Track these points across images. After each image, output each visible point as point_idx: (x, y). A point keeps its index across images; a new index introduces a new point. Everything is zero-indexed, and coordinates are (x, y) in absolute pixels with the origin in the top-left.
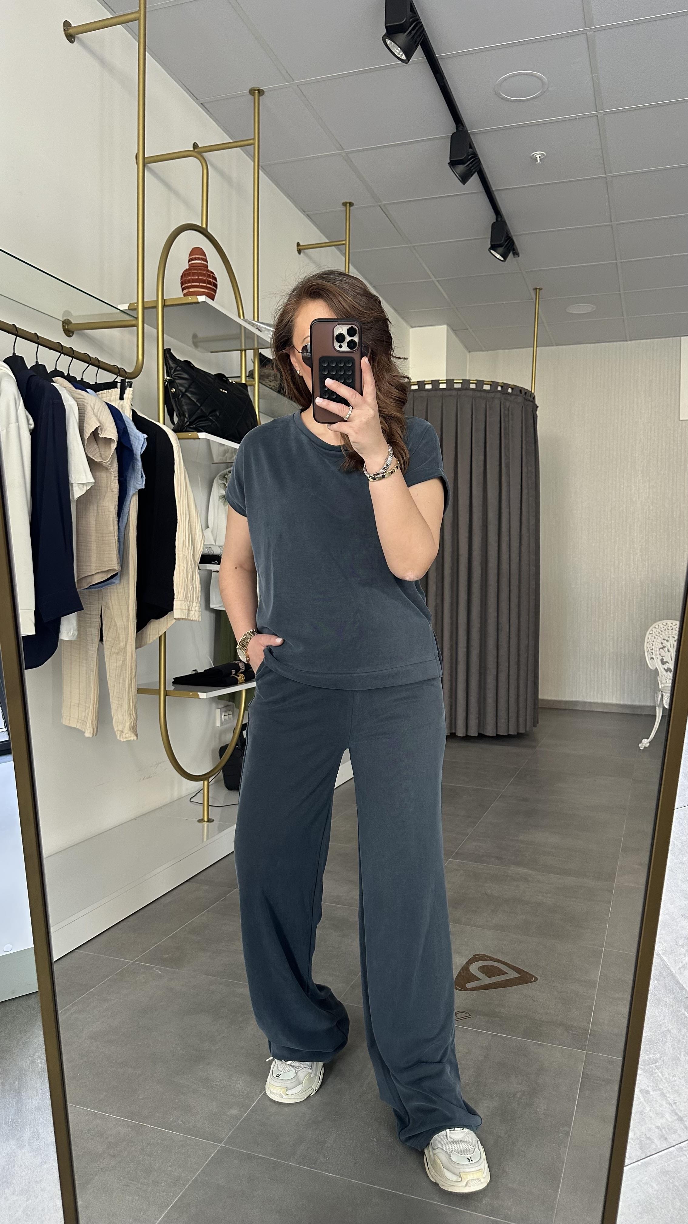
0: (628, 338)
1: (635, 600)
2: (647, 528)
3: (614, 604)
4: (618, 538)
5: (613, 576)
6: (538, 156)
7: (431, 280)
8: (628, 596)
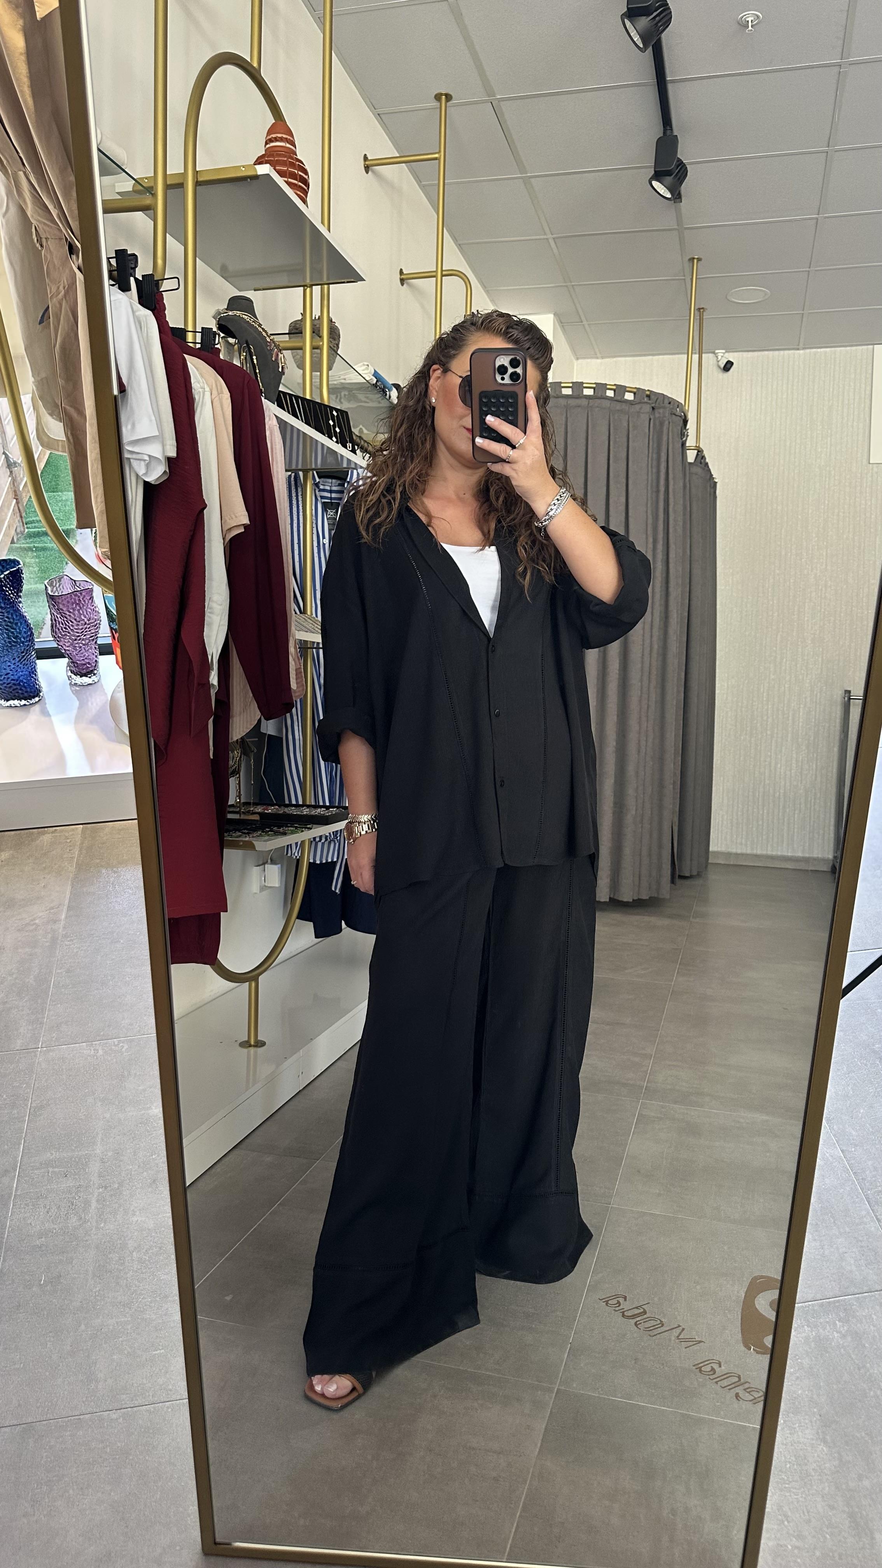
0: (801, 345)
6: (750, 19)
7: (545, 237)
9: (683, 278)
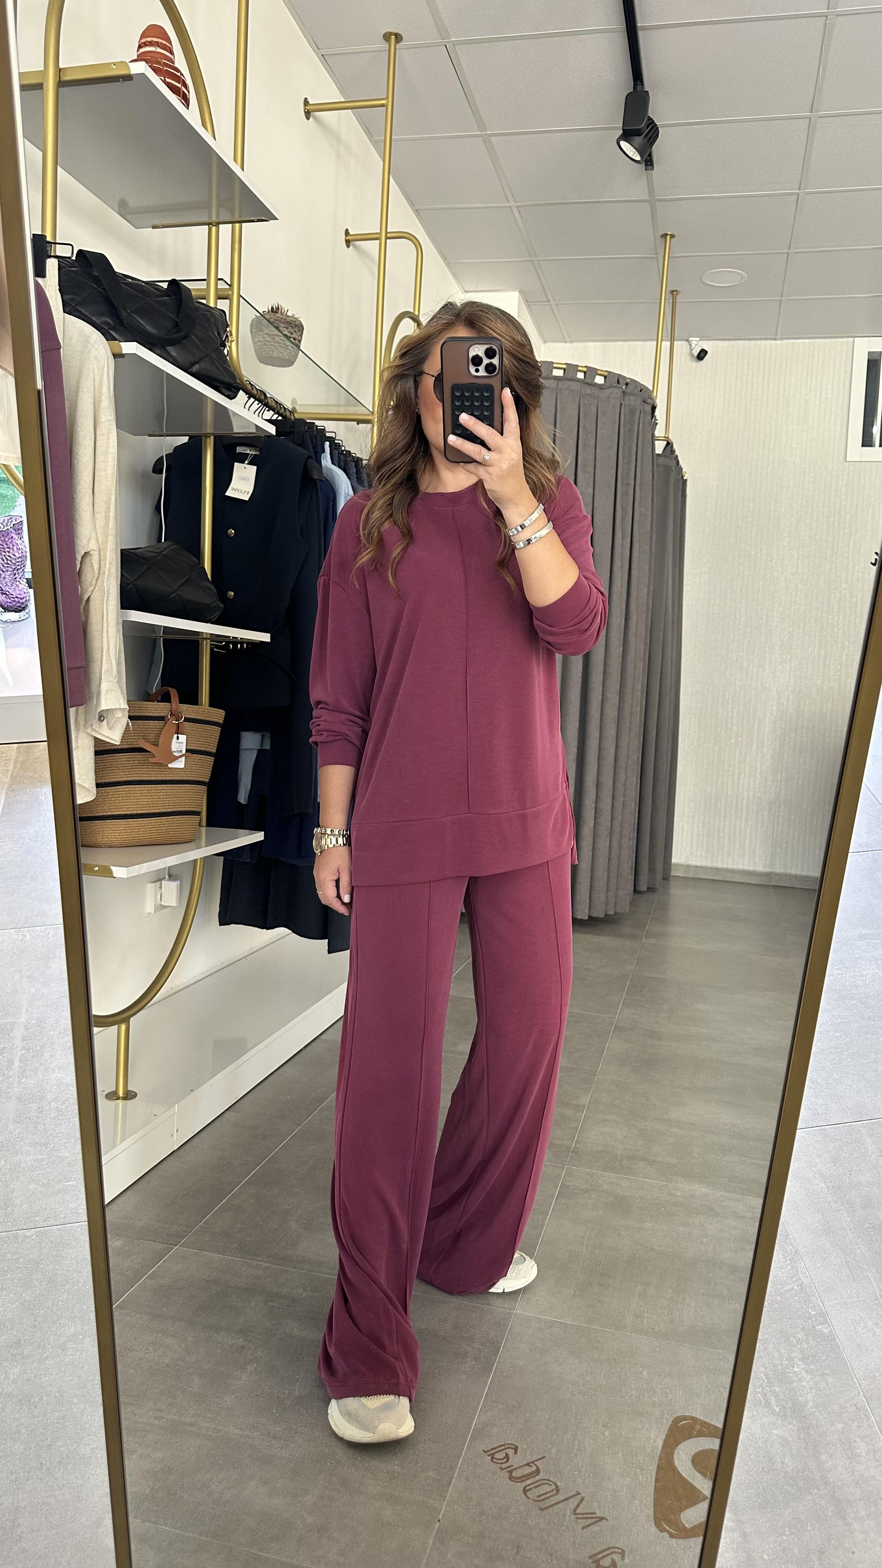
0: (779, 336)
1: (767, 719)
2: (792, 615)
3: (737, 725)
4: (749, 629)
5: (738, 683)
8: (759, 713)
9: (656, 256)
